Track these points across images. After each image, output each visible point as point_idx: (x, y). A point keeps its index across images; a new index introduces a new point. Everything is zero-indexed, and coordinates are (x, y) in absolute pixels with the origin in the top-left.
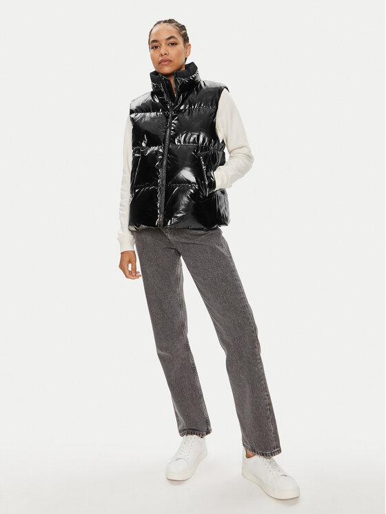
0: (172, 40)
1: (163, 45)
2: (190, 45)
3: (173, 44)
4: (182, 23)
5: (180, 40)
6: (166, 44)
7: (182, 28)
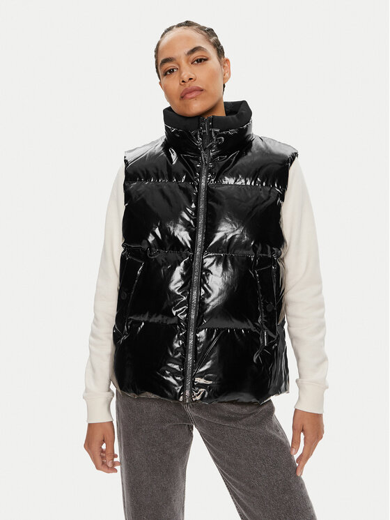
0: (197, 55)
1: (184, 63)
2: (227, 60)
3: (200, 61)
4: (208, 26)
5: (212, 52)
6: (188, 61)
7: (210, 33)
